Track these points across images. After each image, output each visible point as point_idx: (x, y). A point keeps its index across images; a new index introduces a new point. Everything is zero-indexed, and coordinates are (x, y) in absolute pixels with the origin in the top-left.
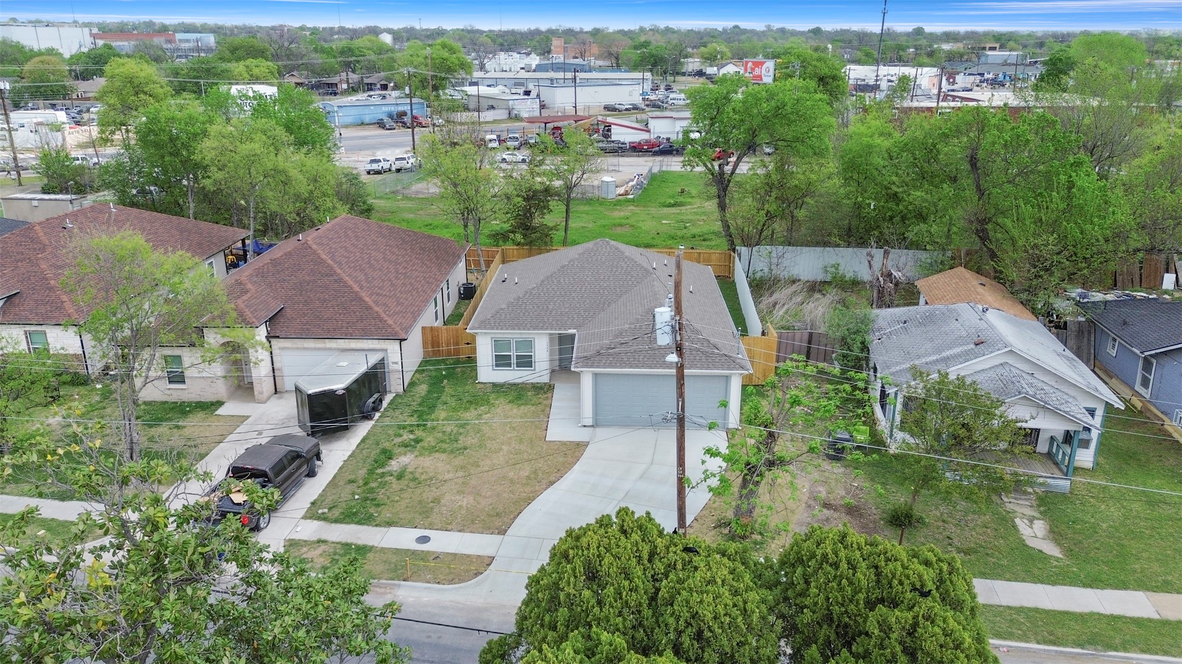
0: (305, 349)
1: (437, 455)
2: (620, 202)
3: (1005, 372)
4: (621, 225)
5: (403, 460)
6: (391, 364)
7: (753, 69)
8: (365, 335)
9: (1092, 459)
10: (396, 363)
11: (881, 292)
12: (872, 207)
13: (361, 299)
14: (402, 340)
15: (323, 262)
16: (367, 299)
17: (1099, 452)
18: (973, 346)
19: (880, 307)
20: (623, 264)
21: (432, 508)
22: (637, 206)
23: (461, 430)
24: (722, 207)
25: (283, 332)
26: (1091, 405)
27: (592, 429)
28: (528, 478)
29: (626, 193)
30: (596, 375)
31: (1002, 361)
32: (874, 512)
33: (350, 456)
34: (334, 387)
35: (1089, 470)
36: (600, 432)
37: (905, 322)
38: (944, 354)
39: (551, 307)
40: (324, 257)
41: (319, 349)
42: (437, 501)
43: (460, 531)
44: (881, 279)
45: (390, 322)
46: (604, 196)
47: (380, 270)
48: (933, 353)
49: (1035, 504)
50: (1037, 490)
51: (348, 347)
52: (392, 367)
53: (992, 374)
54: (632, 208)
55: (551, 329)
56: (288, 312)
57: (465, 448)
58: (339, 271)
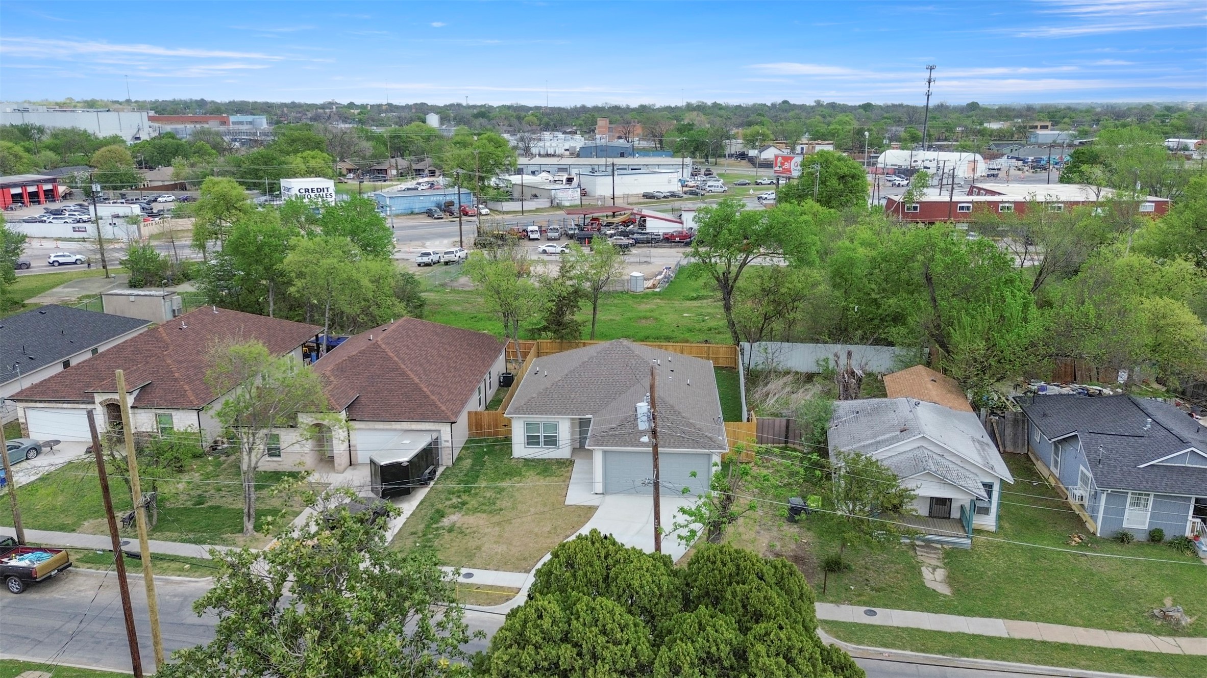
0: (376, 429)
1: (479, 515)
2: (645, 296)
3: (918, 453)
4: (646, 318)
5: (453, 518)
6: (443, 442)
7: (782, 164)
8: (423, 419)
9: (994, 524)
10: (448, 441)
11: (846, 387)
12: (856, 310)
13: (420, 389)
14: (452, 423)
15: (390, 359)
16: (425, 389)
17: (999, 518)
18: (898, 433)
19: (847, 399)
20: (633, 362)
21: (475, 554)
22: (662, 299)
23: (498, 496)
24: (728, 308)
25: (359, 416)
26: (988, 480)
27: (602, 496)
28: (549, 532)
29: (654, 286)
30: (605, 452)
31: (919, 445)
32: (815, 561)
33: (411, 515)
34: (401, 460)
35: (992, 533)
36: (609, 499)
37: (858, 412)
38: (878, 439)
39: (572, 396)
40: (391, 354)
41: (387, 430)
42: (478, 548)
43: (496, 570)
44: (846, 376)
45: (444, 408)
46: (633, 289)
47: (435, 364)
48: (871, 438)
49: (941, 556)
50: (945, 546)
51: (410, 428)
52: (444, 444)
53: (910, 455)
54: (658, 301)
55: (572, 415)
56: (363, 400)
57: (501, 510)
58: (403, 366)
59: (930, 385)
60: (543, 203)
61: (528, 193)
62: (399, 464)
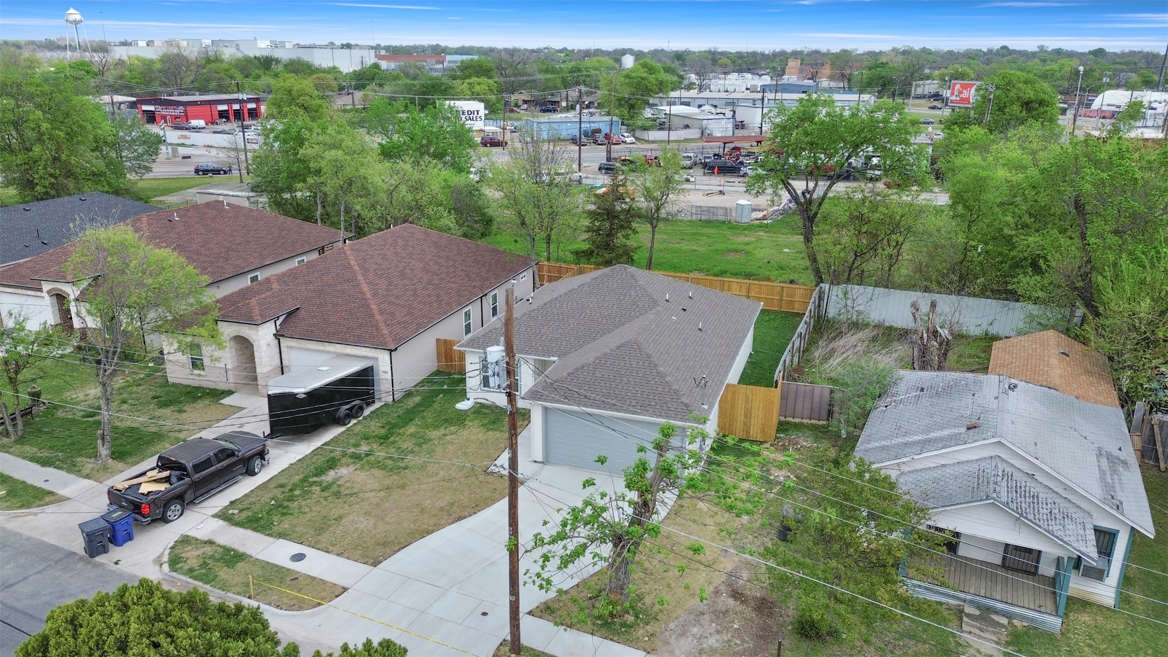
0: (308, 350)
1: (375, 471)
2: (752, 227)
3: (988, 466)
4: (736, 251)
5: (344, 472)
6: (381, 373)
7: (960, 92)
8: (358, 342)
9: (1113, 595)
10: (386, 373)
11: (924, 351)
12: (979, 250)
13: (368, 306)
14: (391, 351)
15: (350, 266)
16: (374, 307)
18: (964, 430)
20: (633, 293)
21: (329, 526)
22: (766, 232)
23: (416, 449)
24: (808, 240)
25: (290, 332)
26: (1106, 524)
27: (541, 465)
28: (442, 509)
29: (764, 218)
30: (546, 409)
31: (993, 454)
32: (790, 613)
33: (299, 460)
34: (295, 391)
35: (1108, 609)
36: (549, 471)
37: (922, 390)
38: (933, 435)
39: (543, 331)
40: (353, 262)
42: (339, 519)
43: (338, 555)
44: (925, 335)
45: (385, 332)
46: (739, 219)
47: (411, 279)
48: (924, 432)
49: (1004, 639)
50: (1016, 622)
51: (344, 352)
52: (382, 376)
53: (974, 468)
54: (762, 233)
55: (535, 355)
56: (302, 313)
57: (405, 468)
58: (360, 277)
59: (1054, 361)
60: (694, 133)
61: (675, 122)
62: (293, 396)
